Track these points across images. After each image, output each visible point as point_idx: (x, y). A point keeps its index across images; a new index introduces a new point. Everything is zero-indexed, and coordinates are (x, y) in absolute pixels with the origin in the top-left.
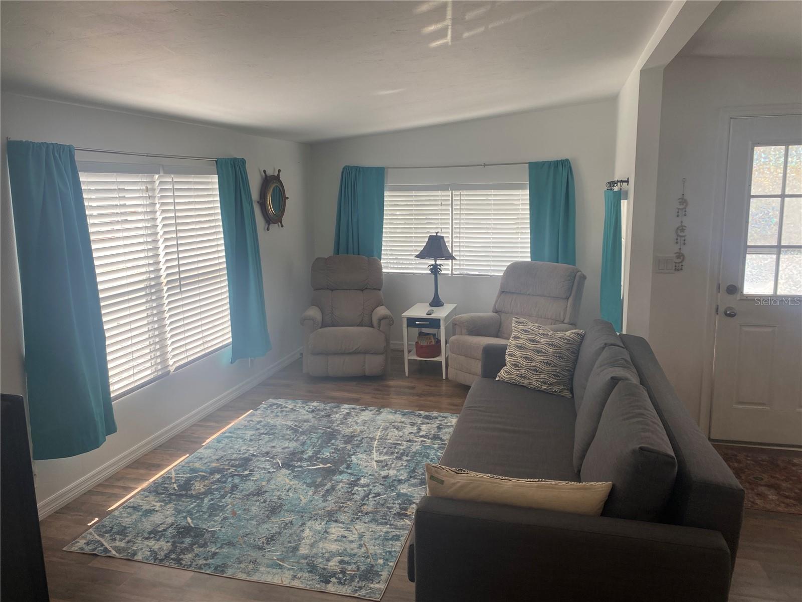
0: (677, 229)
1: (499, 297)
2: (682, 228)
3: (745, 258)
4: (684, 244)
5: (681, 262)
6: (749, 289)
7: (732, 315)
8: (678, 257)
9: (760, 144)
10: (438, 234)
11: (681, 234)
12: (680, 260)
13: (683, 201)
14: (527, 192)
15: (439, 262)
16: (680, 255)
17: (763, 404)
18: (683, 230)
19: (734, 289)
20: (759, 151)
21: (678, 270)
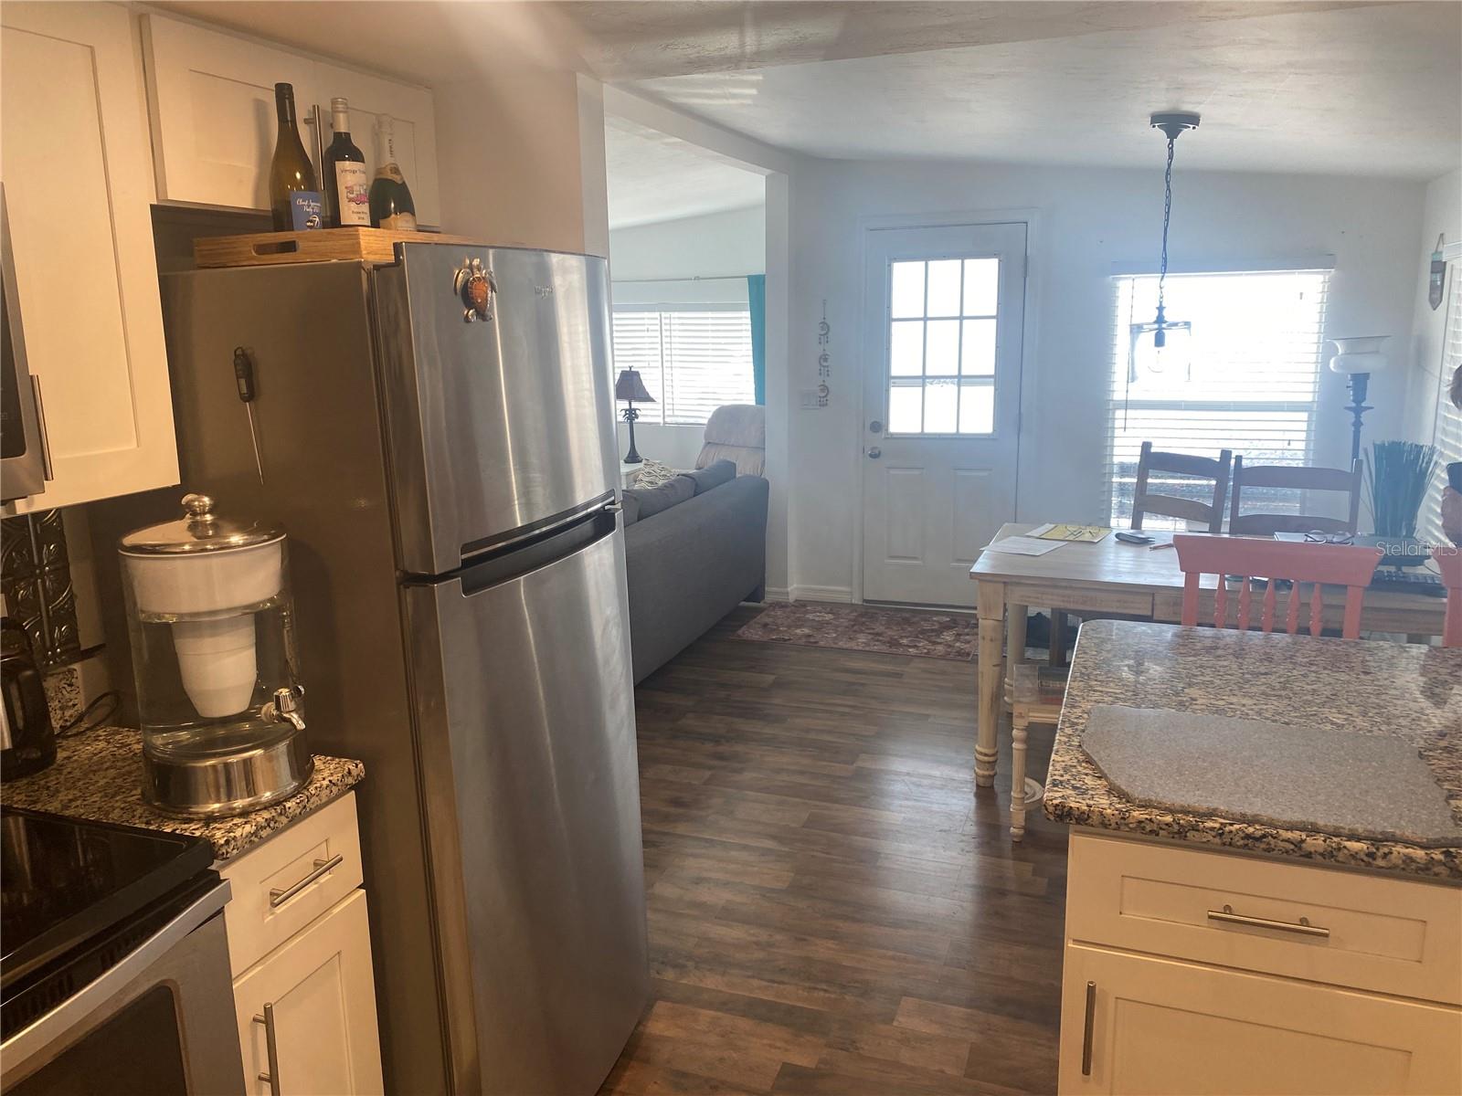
0: (820, 358)
1: (704, 448)
2: (824, 358)
3: (888, 391)
4: (828, 375)
5: (826, 396)
6: (895, 427)
7: (875, 456)
8: (822, 391)
9: (896, 260)
10: (633, 369)
11: (825, 364)
12: (823, 395)
13: (825, 326)
14: (748, 314)
15: (635, 405)
16: (825, 388)
17: (915, 558)
18: (826, 360)
19: (879, 426)
20: (899, 268)
21: (823, 405)
